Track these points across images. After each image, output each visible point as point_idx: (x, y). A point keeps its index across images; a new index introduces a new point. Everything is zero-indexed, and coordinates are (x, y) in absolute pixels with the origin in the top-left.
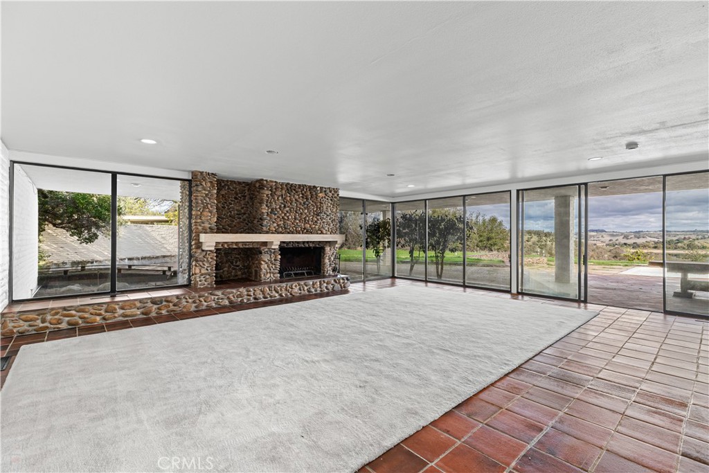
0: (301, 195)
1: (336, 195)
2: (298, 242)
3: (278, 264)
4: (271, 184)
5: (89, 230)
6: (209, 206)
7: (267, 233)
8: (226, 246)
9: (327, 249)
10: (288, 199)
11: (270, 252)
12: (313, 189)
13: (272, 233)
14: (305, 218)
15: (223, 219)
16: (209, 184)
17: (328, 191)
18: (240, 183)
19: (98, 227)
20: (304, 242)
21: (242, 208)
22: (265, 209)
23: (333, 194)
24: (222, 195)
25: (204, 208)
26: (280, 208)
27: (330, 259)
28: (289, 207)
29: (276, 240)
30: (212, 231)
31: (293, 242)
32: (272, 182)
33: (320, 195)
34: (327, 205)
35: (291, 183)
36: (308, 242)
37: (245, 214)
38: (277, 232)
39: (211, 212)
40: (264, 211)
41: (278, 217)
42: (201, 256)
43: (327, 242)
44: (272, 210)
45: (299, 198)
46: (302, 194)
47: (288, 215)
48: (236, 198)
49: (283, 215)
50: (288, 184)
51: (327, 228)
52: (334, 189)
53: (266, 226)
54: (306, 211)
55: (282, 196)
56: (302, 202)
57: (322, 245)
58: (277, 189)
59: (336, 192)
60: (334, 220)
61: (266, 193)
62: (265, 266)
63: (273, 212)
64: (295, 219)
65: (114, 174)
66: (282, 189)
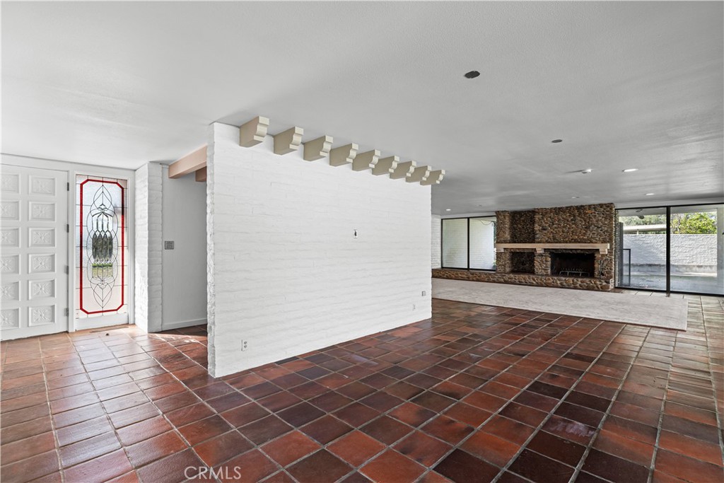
1: (609, 209)
2: (566, 250)
3: (549, 263)
4: (541, 210)
6: (503, 229)
7: (539, 242)
9: (597, 255)
10: (556, 218)
11: (541, 255)
12: (580, 208)
14: (573, 232)
16: (503, 217)
17: (598, 207)
20: (571, 250)
22: (537, 227)
23: (604, 209)
26: (549, 226)
27: (601, 264)
28: (556, 224)
29: (541, 248)
30: (505, 242)
31: (560, 249)
32: (543, 209)
33: (589, 211)
34: (597, 218)
35: (558, 206)
36: (575, 250)
38: (547, 242)
40: (537, 229)
41: (548, 232)
42: (499, 255)
45: (566, 217)
46: (569, 213)
47: (556, 230)
49: (552, 230)
51: (597, 238)
52: (605, 204)
53: (538, 238)
54: (574, 226)
55: (550, 217)
56: (570, 220)
57: (590, 252)
58: (546, 213)
59: (608, 207)
60: (607, 231)
61: (537, 217)
62: (538, 264)
63: (544, 229)
64: (563, 232)
65: (468, 218)
66: (551, 212)
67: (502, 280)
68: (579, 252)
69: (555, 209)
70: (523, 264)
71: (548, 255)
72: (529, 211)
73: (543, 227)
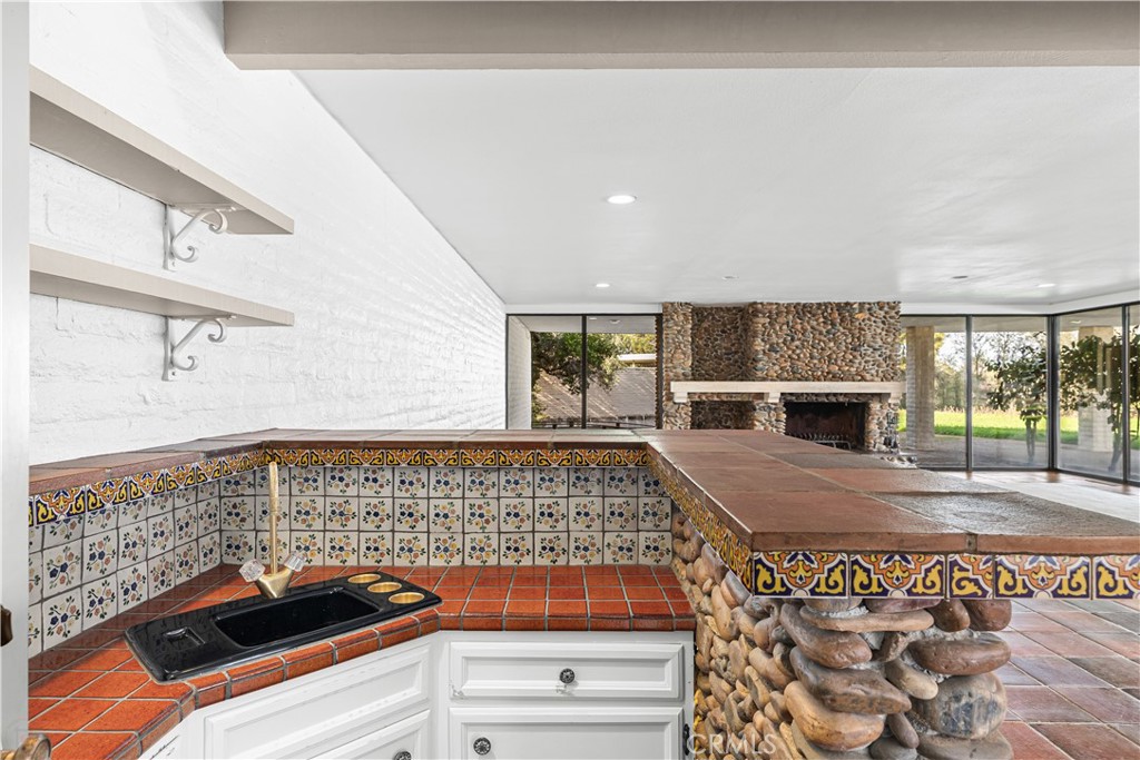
0: (822, 320)
1: (893, 314)
2: (817, 395)
3: (782, 426)
4: (769, 307)
6: (682, 345)
7: (764, 379)
8: (704, 398)
9: (875, 406)
10: (799, 327)
11: (768, 408)
12: (842, 311)
13: (772, 380)
14: (829, 356)
15: (706, 361)
16: (682, 318)
17: (875, 308)
18: (728, 310)
20: (827, 395)
21: (733, 345)
22: (759, 345)
23: (886, 313)
24: (705, 328)
25: (676, 348)
26: (784, 343)
27: (880, 424)
28: (799, 339)
29: (774, 390)
30: (686, 378)
31: (807, 394)
32: (771, 304)
33: (860, 316)
34: (874, 331)
35: (803, 302)
36: (835, 395)
37: (736, 352)
38: (780, 378)
39: (684, 354)
40: (758, 348)
41: (782, 356)
42: (673, 411)
43: (873, 395)
44: (771, 345)
45: (818, 324)
46: (824, 317)
47: (798, 351)
48: (723, 332)
49: (790, 352)
50: (798, 304)
51: (873, 372)
52: (888, 303)
53: (761, 369)
54: (832, 344)
55: (788, 323)
56: (824, 331)
57: (862, 400)
58: (779, 313)
59: (893, 308)
60: (890, 357)
61: (762, 320)
64: (812, 357)
65: (584, 316)
66: (788, 313)
68: (841, 399)
71: (781, 406)
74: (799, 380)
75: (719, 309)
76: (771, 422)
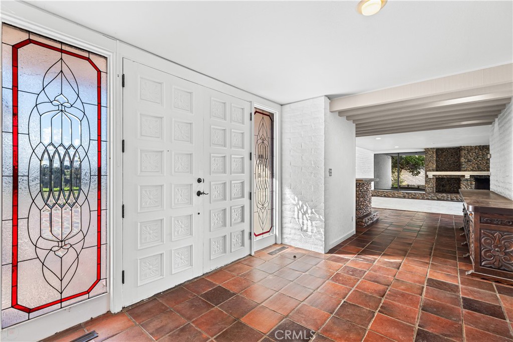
3: (473, 186)
4: (467, 147)
5: (417, 170)
6: (432, 161)
7: (465, 171)
8: (440, 177)
11: (467, 180)
13: (468, 171)
16: (432, 152)
19: (420, 169)
22: (463, 160)
26: (474, 159)
29: (467, 175)
30: (433, 170)
38: (472, 170)
39: (433, 163)
40: (463, 161)
41: (473, 163)
42: (428, 180)
49: (477, 162)
53: (464, 168)
55: (475, 153)
58: (472, 149)
61: (463, 153)
62: (464, 187)
63: (469, 161)
65: (398, 153)
66: (476, 149)
67: (436, 198)
69: (480, 146)
70: (443, 186)
71: (473, 180)
72: (454, 148)
73: (468, 160)
74: (481, 171)
75: (450, 149)
76: (468, 185)
